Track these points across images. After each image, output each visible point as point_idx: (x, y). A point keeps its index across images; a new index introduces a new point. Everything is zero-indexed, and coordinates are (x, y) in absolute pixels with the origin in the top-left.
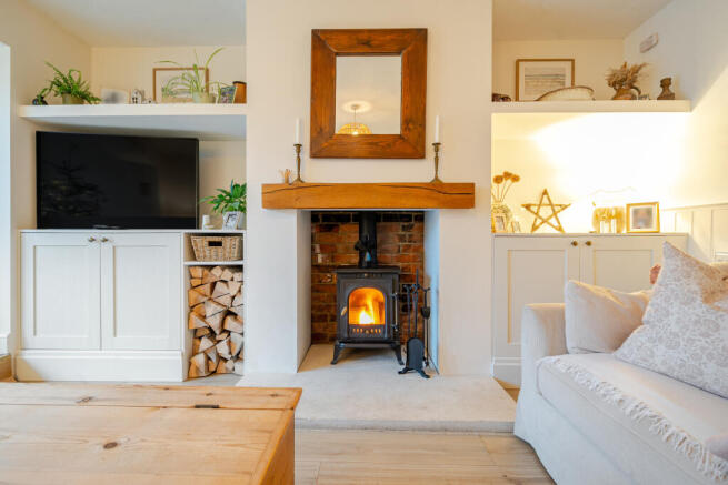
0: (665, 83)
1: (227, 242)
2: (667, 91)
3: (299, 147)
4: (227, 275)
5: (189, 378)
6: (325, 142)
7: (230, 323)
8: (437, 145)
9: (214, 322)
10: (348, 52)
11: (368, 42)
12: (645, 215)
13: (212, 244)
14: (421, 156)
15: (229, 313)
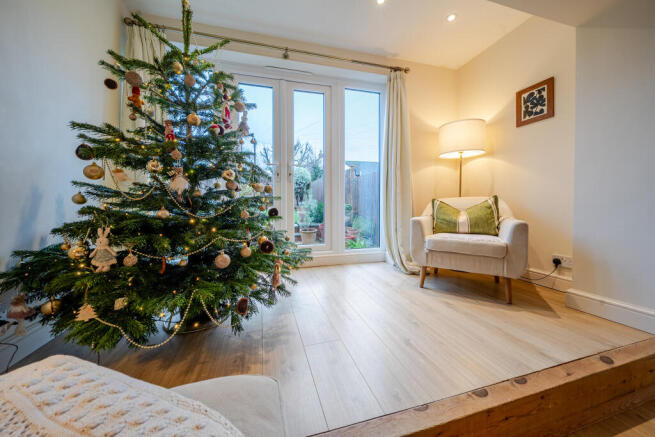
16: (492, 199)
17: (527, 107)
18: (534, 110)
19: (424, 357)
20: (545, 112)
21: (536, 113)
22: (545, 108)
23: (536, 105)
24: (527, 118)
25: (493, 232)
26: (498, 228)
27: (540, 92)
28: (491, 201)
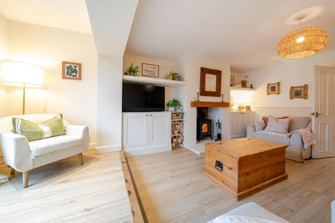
0: (251, 85)
1: (180, 115)
2: (252, 87)
3: (198, 93)
4: (179, 123)
5: (173, 149)
6: (203, 92)
7: (180, 135)
8: (223, 95)
9: (176, 135)
10: (208, 73)
11: (211, 72)
12: (248, 108)
13: (177, 115)
14: (220, 96)
15: (179, 132)
16: (60, 116)
17: (68, 71)
18: (72, 74)
19: (105, 204)
20: (78, 77)
21: (73, 76)
22: (78, 75)
23: (73, 72)
24: (68, 76)
25: (63, 134)
26: (65, 131)
27: (75, 67)
28: (59, 117)
